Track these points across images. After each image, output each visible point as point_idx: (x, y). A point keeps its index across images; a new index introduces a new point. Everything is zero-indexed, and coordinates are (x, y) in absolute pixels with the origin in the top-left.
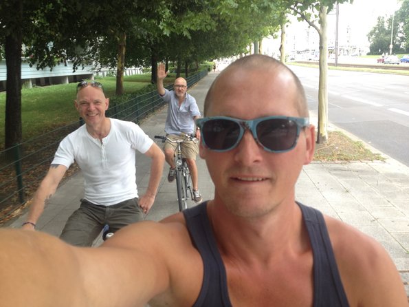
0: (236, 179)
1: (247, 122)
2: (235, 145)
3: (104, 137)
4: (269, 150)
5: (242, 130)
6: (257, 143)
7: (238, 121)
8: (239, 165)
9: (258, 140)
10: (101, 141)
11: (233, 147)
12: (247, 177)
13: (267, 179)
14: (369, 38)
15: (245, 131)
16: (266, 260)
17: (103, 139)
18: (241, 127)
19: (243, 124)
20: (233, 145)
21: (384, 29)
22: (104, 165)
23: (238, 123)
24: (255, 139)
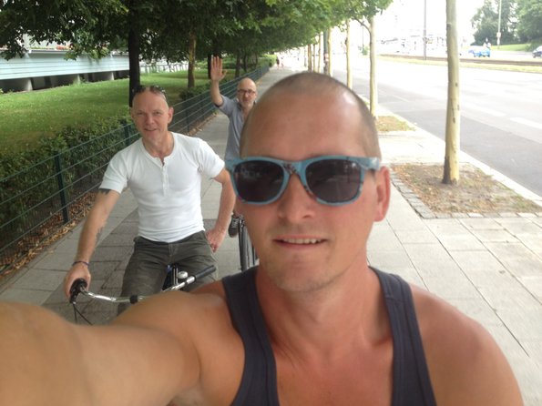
0: (281, 242)
1: (293, 164)
2: (278, 196)
3: (166, 156)
4: (325, 203)
5: (286, 175)
6: (307, 192)
7: (280, 163)
8: (284, 222)
9: (308, 189)
10: (162, 160)
11: (276, 198)
12: (295, 238)
13: (323, 241)
14: (473, 24)
15: (291, 176)
16: (327, 352)
17: (166, 159)
18: (284, 169)
19: (288, 167)
20: (275, 195)
21: (492, 12)
22: (165, 191)
23: (282, 166)
24: (305, 187)
